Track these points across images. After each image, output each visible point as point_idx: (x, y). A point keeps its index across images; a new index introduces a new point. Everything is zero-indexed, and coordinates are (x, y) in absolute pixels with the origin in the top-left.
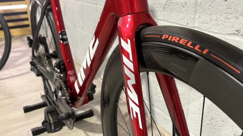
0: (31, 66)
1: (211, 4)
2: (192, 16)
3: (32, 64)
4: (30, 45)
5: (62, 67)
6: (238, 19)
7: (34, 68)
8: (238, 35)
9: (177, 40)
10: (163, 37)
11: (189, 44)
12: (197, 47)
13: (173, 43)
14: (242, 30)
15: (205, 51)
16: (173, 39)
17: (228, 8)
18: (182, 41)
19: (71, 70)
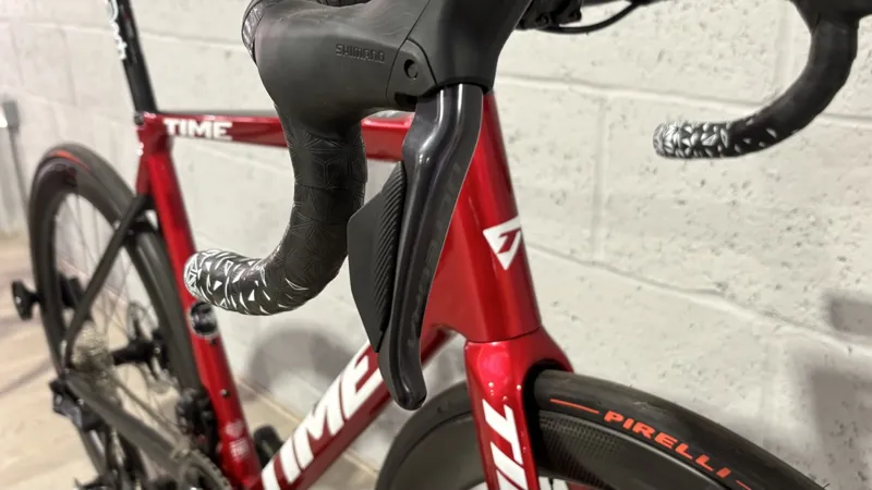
0: (55, 398)
3: (58, 388)
4: (22, 309)
5: (205, 414)
6: (718, 254)
7: (69, 402)
8: (721, 295)
9: (648, 432)
10: (609, 417)
11: (681, 449)
12: (702, 461)
13: (640, 437)
14: (732, 284)
15: (723, 473)
16: (637, 428)
17: (689, 222)
18: (661, 438)
19: (233, 421)
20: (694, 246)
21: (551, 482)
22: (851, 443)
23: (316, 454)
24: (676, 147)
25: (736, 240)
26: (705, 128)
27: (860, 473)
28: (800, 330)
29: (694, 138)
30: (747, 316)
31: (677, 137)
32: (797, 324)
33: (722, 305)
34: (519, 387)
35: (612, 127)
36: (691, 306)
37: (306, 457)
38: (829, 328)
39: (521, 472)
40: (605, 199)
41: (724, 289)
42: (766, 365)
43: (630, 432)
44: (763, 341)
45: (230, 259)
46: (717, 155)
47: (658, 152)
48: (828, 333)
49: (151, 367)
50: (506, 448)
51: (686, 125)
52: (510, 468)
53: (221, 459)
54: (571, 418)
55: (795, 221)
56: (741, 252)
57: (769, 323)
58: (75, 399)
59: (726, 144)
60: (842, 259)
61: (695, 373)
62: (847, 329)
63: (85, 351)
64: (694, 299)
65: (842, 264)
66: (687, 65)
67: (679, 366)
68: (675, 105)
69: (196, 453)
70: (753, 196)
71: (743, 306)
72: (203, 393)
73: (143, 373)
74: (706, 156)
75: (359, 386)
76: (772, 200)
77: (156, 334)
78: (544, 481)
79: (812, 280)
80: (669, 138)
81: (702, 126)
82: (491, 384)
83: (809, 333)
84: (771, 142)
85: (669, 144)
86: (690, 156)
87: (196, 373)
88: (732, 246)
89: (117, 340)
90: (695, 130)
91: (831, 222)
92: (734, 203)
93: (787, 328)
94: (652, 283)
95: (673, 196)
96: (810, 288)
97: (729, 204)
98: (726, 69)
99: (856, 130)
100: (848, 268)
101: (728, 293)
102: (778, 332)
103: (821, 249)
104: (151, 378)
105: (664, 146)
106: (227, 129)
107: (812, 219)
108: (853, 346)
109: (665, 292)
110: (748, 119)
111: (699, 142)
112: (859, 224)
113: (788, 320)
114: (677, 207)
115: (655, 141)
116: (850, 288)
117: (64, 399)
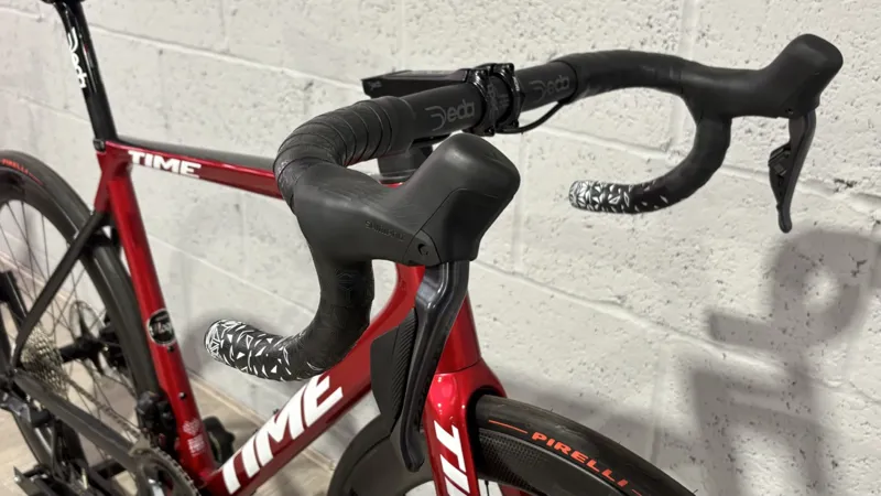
1: (555, 225)
2: (507, 245)
5: (165, 415)
6: (619, 272)
7: (16, 399)
8: (620, 305)
9: (566, 450)
10: (536, 436)
11: (591, 464)
12: (606, 473)
13: (559, 452)
14: (630, 296)
15: (622, 483)
16: (558, 446)
17: (595, 244)
18: (575, 455)
19: (190, 420)
20: (599, 263)
21: (487, 484)
22: (723, 432)
23: (275, 454)
24: (588, 202)
25: (634, 261)
26: (611, 188)
27: (729, 456)
28: (685, 338)
29: (602, 197)
30: (643, 324)
31: (588, 194)
32: (683, 333)
33: (621, 314)
34: (463, 407)
35: (530, 157)
36: (596, 314)
37: (266, 455)
38: (708, 338)
39: (465, 478)
40: (524, 219)
41: (624, 301)
42: (657, 365)
43: (552, 449)
44: (654, 346)
45: (249, 333)
46: (620, 211)
47: (573, 204)
48: (708, 342)
49: (97, 363)
50: (453, 460)
51: (596, 185)
52: (456, 475)
53: (180, 454)
54: (503, 435)
55: (683, 248)
56: (639, 271)
57: (660, 331)
58: (22, 396)
59: (628, 204)
60: (721, 282)
61: (598, 370)
62: (723, 339)
63: (33, 351)
64: (600, 308)
65: (720, 285)
66: (597, 110)
67: (585, 364)
68: (585, 143)
69: (157, 450)
70: (649, 225)
71: (639, 316)
72: (162, 395)
73: (88, 368)
74: (611, 211)
75: (320, 400)
76: (665, 230)
77: (103, 334)
78: (481, 483)
79: (696, 298)
80: (582, 195)
81: (609, 185)
82: (439, 405)
83: (693, 341)
84: (662, 205)
85: (582, 200)
86: (599, 210)
87: (155, 377)
88: (631, 266)
89: (64, 340)
90: (603, 190)
91: (712, 251)
92: (633, 230)
93: (674, 336)
94: (563, 292)
95: (583, 220)
96: (694, 304)
97: (628, 231)
98: (629, 117)
99: (733, 177)
100: (724, 290)
101: (626, 304)
102: (668, 339)
103: (702, 273)
104: (97, 374)
105: (578, 200)
106: (195, 169)
107: (697, 247)
108: (727, 353)
109: (575, 301)
110: (647, 185)
111: (606, 201)
112: (734, 255)
113: (676, 330)
114: (586, 230)
115: (571, 195)
116: (725, 306)
117: (10, 395)
